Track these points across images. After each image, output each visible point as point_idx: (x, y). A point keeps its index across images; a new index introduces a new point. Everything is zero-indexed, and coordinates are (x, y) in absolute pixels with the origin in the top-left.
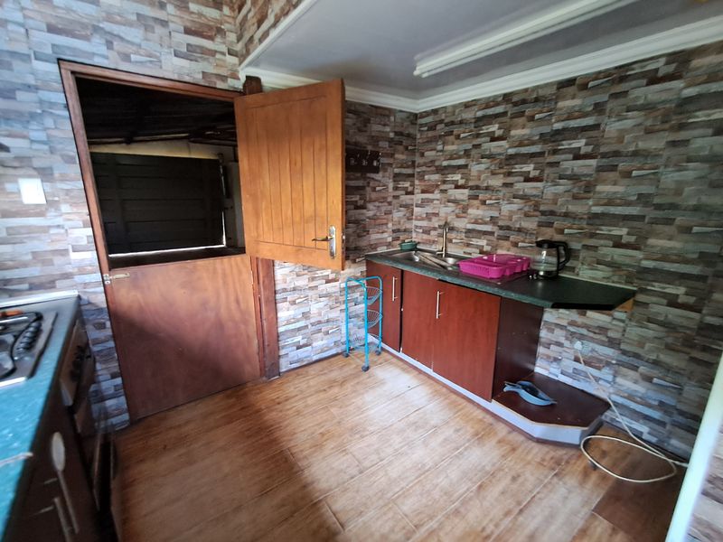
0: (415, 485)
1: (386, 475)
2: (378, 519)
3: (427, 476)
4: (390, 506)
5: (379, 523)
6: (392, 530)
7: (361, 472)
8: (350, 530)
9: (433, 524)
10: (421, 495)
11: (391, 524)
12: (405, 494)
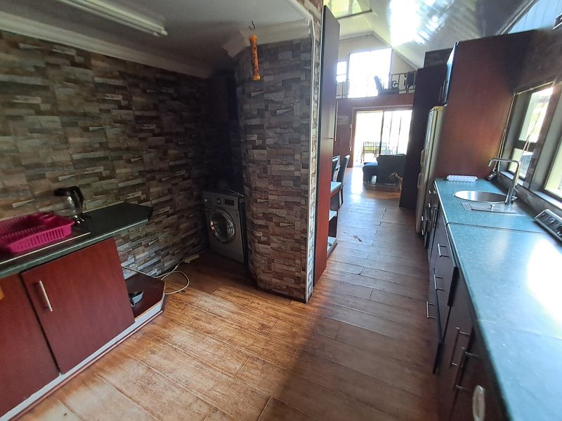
0: (217, 367)
1: (212, 389)
2: (253, 379)
3: (207, 361)
4: (240, 376)
5: (255, 377)
6: (257, 368)
7: (217, 409)
8: (269, 393)
9: (243, 350)
10: (224, 361)
11: (252, 371)
12: (227, 371)
